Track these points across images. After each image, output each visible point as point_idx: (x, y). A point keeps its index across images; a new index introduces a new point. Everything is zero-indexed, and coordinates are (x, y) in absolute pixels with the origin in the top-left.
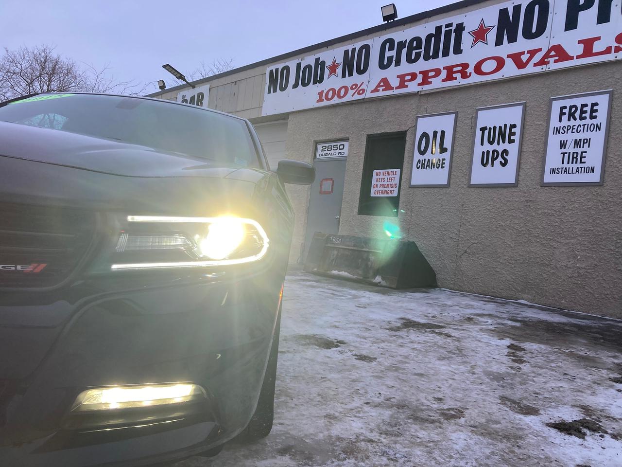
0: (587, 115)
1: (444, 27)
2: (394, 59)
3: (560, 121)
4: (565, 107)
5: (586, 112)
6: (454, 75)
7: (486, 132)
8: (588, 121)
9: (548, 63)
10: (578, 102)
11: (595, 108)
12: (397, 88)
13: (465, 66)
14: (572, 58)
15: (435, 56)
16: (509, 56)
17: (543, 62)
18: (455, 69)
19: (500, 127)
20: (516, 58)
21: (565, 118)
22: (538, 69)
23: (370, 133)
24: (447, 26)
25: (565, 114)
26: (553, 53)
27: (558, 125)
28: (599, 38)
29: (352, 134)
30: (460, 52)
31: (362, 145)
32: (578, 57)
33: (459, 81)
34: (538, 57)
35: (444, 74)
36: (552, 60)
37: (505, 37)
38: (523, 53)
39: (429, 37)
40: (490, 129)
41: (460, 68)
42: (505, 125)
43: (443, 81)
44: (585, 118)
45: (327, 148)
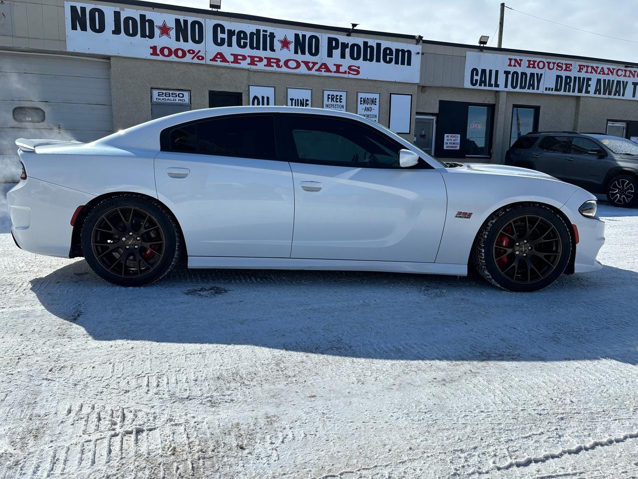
0: (338, 100)
1: (261, 31)
2: (226, 40)
3: (328, 101)
4: (330, 95)
5: (338, 99)
6: (272, 64)
7: (294, 101)
8: (339, 103)
9: (321, 71)
10: (335, 93)
11: (341, 98)
12: (232, 62)
13: (278, 60)
14: (332, 72)
15: (258, 48)
16: (302, 62)
17: (318, 70)
18: (272, 60)
19: (301, 100)
20: (306, 63)
21: (330, 100)
22: (317, 73)
23: (211, 90)
24: (264, 31)
25: (330, 98)
26: (323, 67)
27: (327, 103)
28: (341, 65)
29: (193, 88)
30: (274, 51)
31: (205, 98)
32: (334, 72)
33: (275, 68)
34: (317, 67)
35: (265, 62)
36: (323, 70)
37: (299, 50)
38: (310, 62)
39: (252, 34)
40: (295, 100)
41: (275, 61)
42: (303, 99)
43: (265, 66)
44: (338, 102)
45: (164, 94)
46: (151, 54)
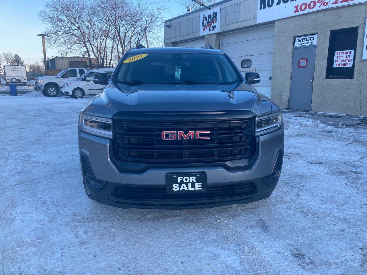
12: (351, 0)
23: (332, 29)
29: (319, 31)
31: (327, 37)
45: (302, 40)
46: (295, 12)
